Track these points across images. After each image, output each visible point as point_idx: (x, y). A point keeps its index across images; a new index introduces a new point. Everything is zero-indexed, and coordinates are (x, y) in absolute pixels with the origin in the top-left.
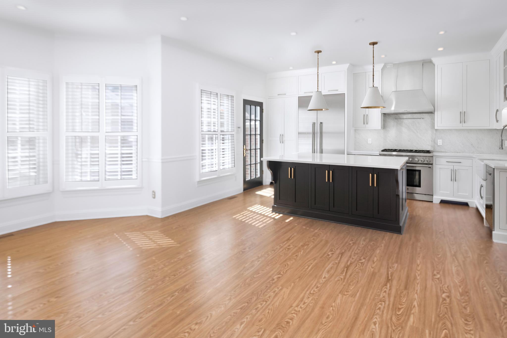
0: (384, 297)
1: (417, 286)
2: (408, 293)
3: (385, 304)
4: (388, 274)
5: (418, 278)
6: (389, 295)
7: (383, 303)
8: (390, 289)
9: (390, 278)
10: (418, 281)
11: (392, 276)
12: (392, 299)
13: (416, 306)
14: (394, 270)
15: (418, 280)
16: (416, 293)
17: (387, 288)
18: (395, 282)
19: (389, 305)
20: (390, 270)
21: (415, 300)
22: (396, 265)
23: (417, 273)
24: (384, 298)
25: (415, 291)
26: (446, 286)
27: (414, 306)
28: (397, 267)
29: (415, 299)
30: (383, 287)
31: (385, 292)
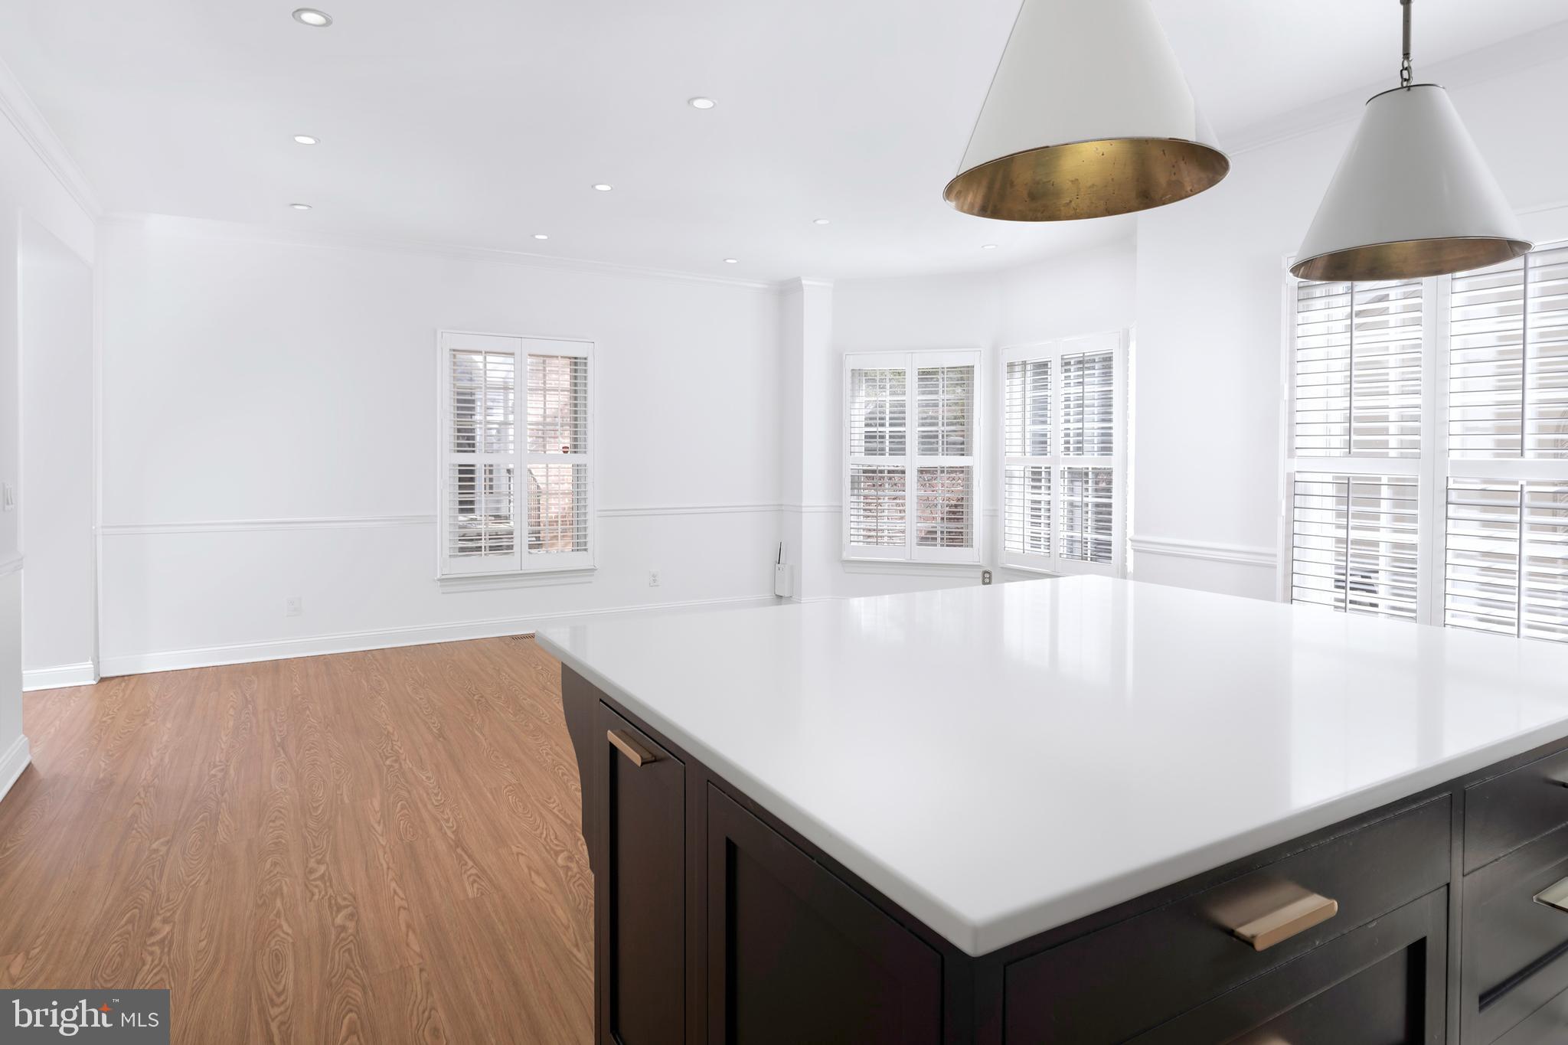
0: (443, 812)
1: (388, 864)
2: (402, 840)
3: (433, 804)
4: (470, 856)
5: (393, 885)
6: (436, 820)
7: (436, 804)
8: (441, 829)
9: (459, 850)
10: (391, 874)
11: (459, 858)
12: (426, 815)
13: (376, 826)
14: (465, 877)
15: (393, 879)
16: (384, 847)
17: (448, 827)
18: (441, 847)
19: (425, 806)
20: (474, 871)
21: (383, 832)
22: (472, 892)
23: (402, 899)
24: (442, 810)
25: (388, 850)
26: (316, 897)
27: (379, 823)
28: (465, 891)
29: (382, 835)
30: (458, 827)
31: (447, 821)
